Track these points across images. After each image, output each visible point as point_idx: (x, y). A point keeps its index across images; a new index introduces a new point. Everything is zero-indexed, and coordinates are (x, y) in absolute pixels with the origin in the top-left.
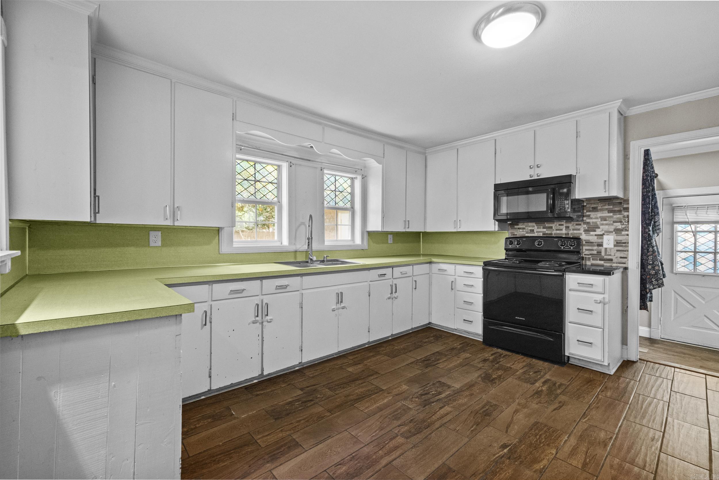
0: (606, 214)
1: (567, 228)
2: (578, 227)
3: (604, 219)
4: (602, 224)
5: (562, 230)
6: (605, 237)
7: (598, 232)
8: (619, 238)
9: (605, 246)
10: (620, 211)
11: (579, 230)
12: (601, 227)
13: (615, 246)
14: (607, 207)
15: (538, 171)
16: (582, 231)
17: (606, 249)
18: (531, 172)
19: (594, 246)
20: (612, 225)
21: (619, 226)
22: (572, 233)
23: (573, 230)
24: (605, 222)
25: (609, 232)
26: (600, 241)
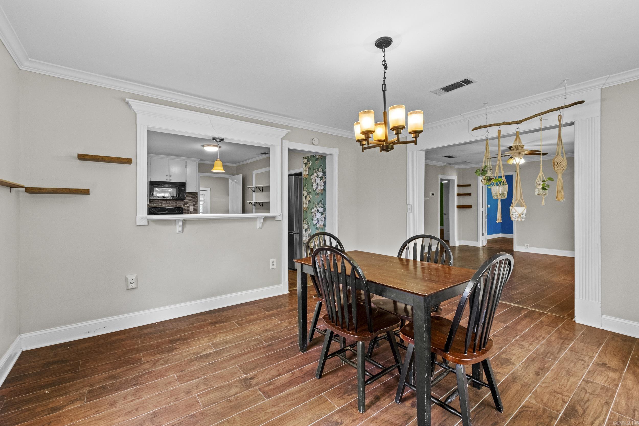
0: (190, 198)
1: (176, 203)
2: (181, 203)
3: (190, 200)
4: (189, 202)
5: (174, 204)
6: (190, 207)
7: (188, 205)
8: (194, 207)
9: (190, 210)
10: (194, 197)
11: (181, 204)
12: (189, 203)
13: (193, 210)
14: (191, 195)
15: (171, 178)
16: (182, 205)
17: (190, 211)
18: (167, 178)
19: (186, 211)
20: (192, 202)
21: (194, 203)
22: (178, 205)
23: (179, 204)
24: (190, 201)
25: (191, 205)
26: (188, 208)
